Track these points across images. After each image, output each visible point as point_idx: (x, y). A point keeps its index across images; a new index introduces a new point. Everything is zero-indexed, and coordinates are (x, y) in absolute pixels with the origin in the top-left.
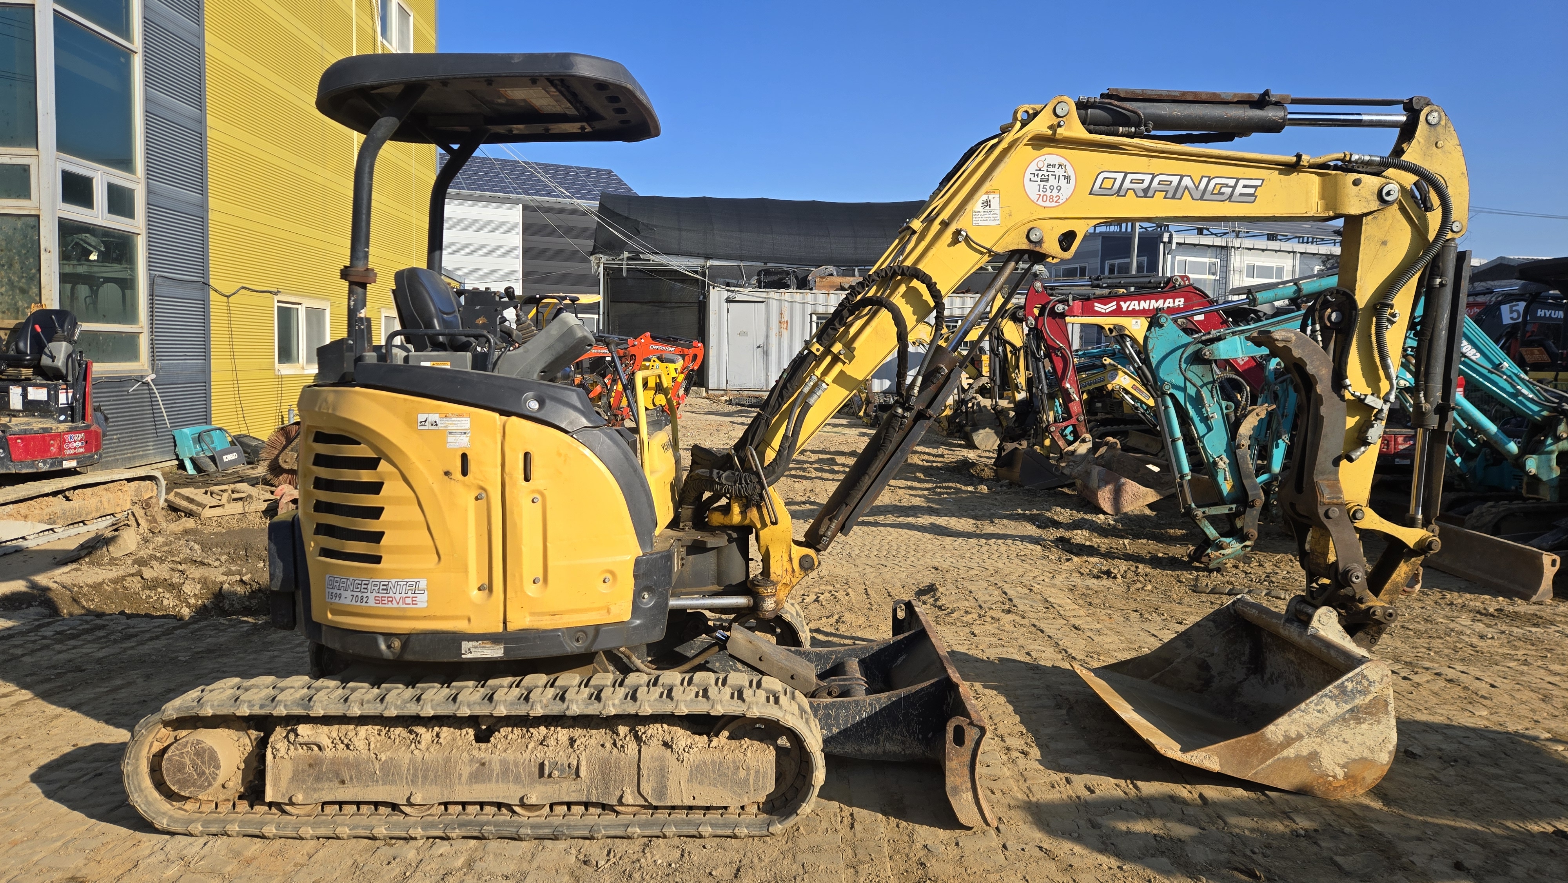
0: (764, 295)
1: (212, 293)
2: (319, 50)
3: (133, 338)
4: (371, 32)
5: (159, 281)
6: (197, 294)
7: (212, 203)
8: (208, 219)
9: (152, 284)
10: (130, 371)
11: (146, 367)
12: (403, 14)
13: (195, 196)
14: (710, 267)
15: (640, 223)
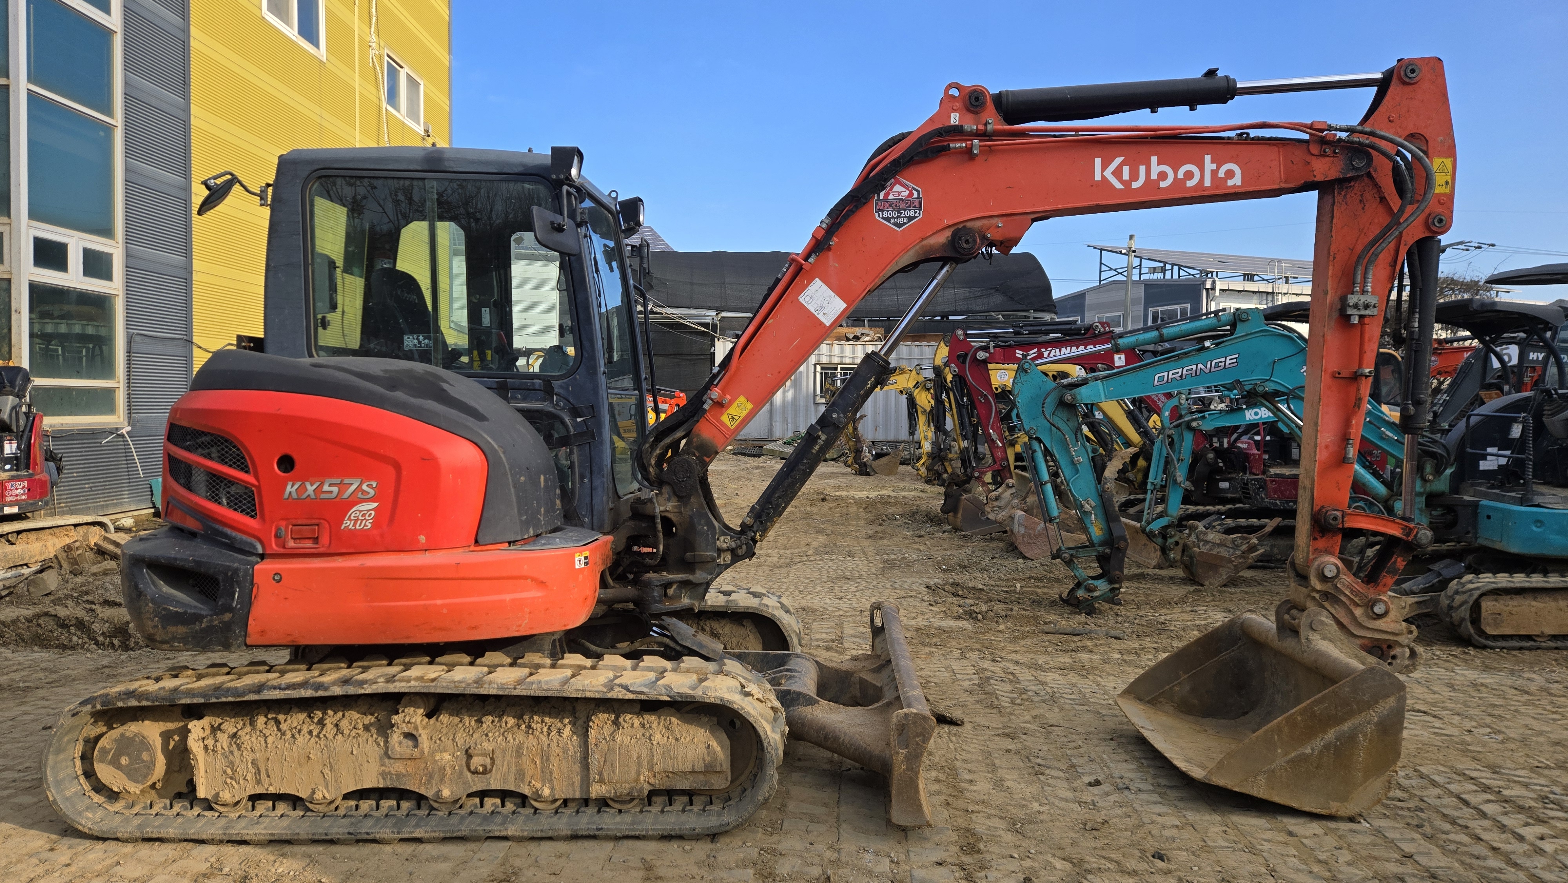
1: (195, 349)
2: (318, 119)
3: (110, 393)
4: (375, 100)
5: (138, 339)
6: (180, 351)
7: (196, 265)
8: (192, 281)
9: (130, 342)
10: (104, 424)
11: (122, 419)
12: (413, 83)
13: (179, 259)
14: (721, 319)
15: (654, 277)
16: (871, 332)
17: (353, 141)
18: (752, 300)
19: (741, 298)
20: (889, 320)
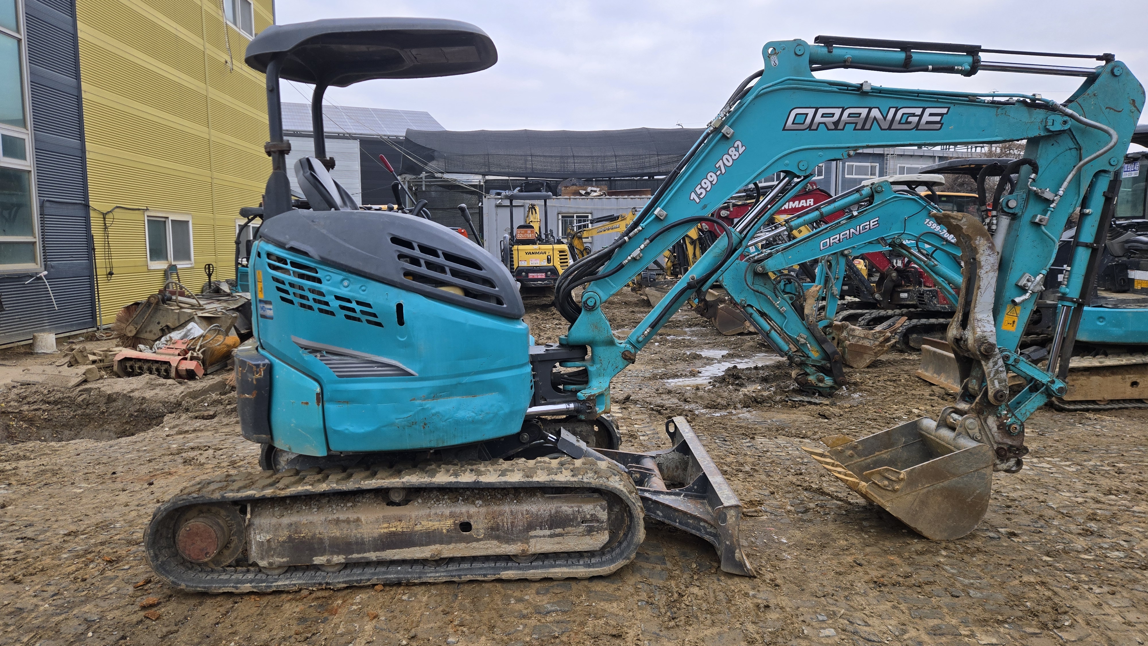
1: (92, 211)
3: (29, 246)
4: (217, 16)
5: (47, 204)
6: (80, 213)
7: (88, 146)
8: (86, 158)
9: (42, 206)
10: (26, 269)
11: (39, 266)
12: (245, 3)
13: (75, 142)
14: (486, 182)
15: (434, 151)
16: (598, 189)
17: (202, 48)
18: (508, 166)
19: (500, 165)
20: (610, 180)
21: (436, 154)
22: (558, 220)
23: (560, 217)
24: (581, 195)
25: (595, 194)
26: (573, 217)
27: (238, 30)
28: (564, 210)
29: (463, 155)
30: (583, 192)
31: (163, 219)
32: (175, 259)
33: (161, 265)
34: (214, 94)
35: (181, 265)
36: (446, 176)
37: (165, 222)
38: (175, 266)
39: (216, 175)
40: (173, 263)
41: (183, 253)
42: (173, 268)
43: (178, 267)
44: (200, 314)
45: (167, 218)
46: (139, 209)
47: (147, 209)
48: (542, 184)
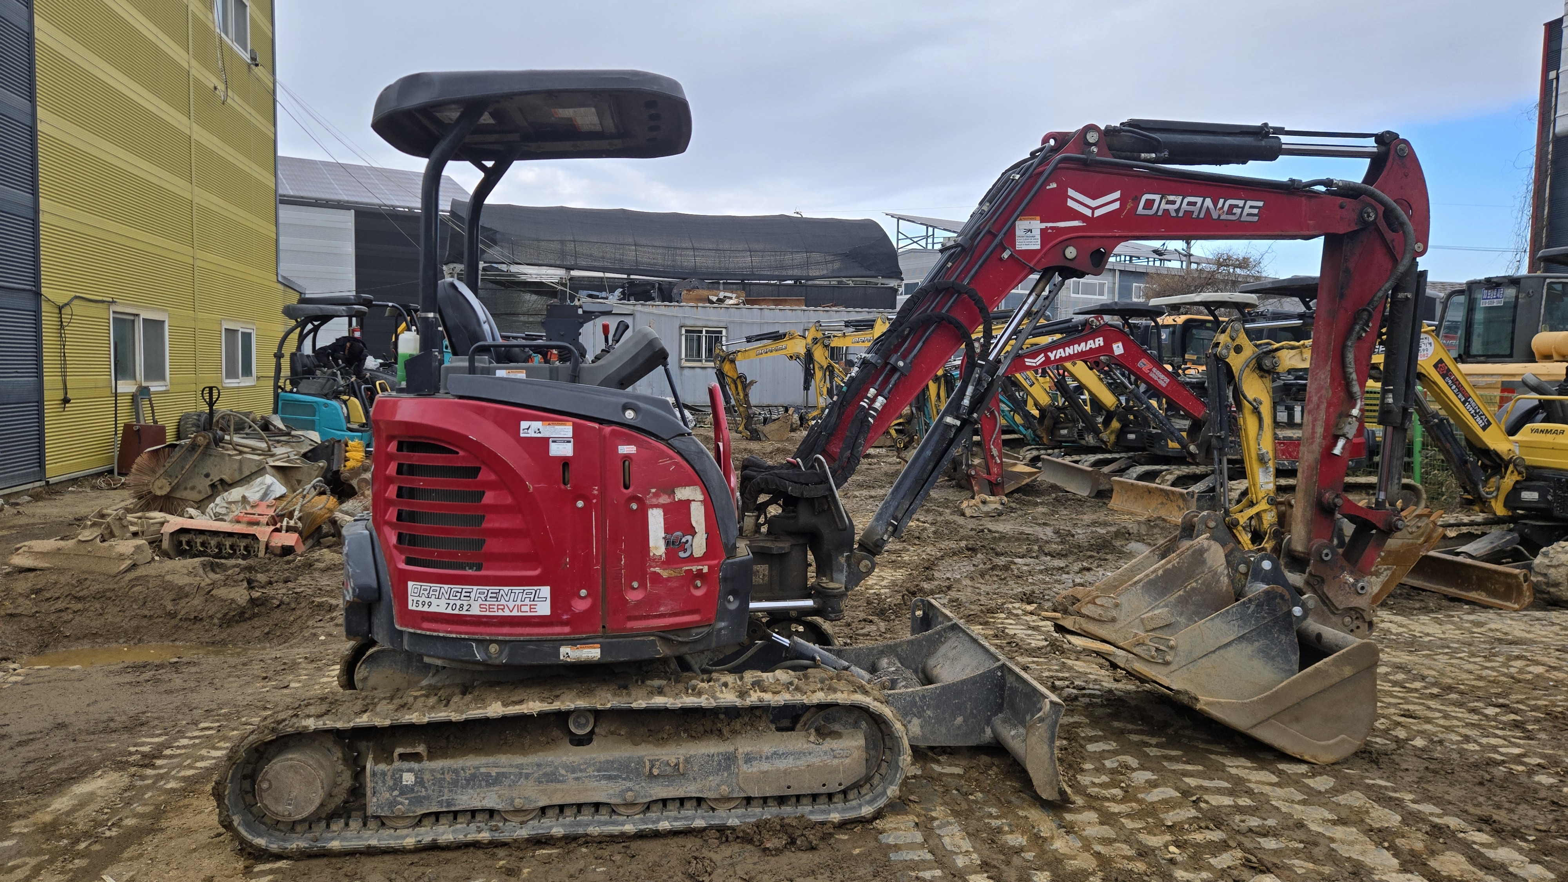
0: (631, 307)
1: (44, 303)
4: (206, 21)
6: (29, 304)
7: (44, 204)
8: (39, 221)
12: (240, 5)
13: (27, 197)
14: (572, 279)
15: (496, 232)
16: (734, 296)
17: (186, 66)
18: (603, 258)
19: (591, 256)
20: (743, 283)
21: (498, 236)
22: (681, 335)
23: (683, 332)
24: (711, 302)
25: (731, 302)
26: (701, 332)
27: (230, 42)
28: (689, 322)
29: (538, 240)
30: (714, 299)
31: (132, 318)
32: (147, 377)
33: (126, 387)
34: (199, 134)
35: (155, 387)
36: (514, 269)
37: (133, 321)
38: (147, 388)
39: (200, 254)
40: (144, 384)
41: (155, 370)
42: (144, 391)
43: (152, 389)
44: (271, 462)
45: (137, 315)
46: (103, 302)
47: (113, 302)
48: (653, 286)
